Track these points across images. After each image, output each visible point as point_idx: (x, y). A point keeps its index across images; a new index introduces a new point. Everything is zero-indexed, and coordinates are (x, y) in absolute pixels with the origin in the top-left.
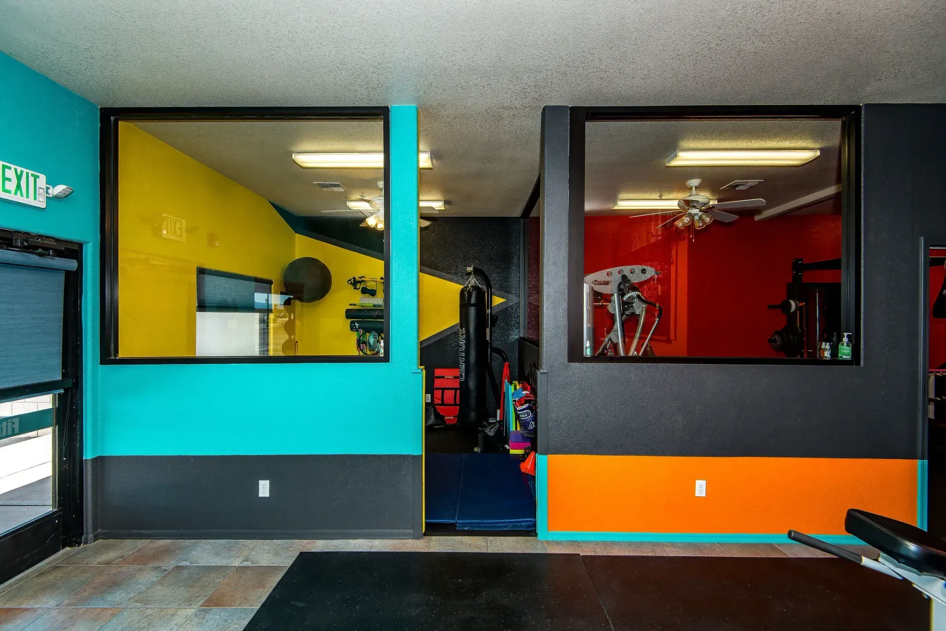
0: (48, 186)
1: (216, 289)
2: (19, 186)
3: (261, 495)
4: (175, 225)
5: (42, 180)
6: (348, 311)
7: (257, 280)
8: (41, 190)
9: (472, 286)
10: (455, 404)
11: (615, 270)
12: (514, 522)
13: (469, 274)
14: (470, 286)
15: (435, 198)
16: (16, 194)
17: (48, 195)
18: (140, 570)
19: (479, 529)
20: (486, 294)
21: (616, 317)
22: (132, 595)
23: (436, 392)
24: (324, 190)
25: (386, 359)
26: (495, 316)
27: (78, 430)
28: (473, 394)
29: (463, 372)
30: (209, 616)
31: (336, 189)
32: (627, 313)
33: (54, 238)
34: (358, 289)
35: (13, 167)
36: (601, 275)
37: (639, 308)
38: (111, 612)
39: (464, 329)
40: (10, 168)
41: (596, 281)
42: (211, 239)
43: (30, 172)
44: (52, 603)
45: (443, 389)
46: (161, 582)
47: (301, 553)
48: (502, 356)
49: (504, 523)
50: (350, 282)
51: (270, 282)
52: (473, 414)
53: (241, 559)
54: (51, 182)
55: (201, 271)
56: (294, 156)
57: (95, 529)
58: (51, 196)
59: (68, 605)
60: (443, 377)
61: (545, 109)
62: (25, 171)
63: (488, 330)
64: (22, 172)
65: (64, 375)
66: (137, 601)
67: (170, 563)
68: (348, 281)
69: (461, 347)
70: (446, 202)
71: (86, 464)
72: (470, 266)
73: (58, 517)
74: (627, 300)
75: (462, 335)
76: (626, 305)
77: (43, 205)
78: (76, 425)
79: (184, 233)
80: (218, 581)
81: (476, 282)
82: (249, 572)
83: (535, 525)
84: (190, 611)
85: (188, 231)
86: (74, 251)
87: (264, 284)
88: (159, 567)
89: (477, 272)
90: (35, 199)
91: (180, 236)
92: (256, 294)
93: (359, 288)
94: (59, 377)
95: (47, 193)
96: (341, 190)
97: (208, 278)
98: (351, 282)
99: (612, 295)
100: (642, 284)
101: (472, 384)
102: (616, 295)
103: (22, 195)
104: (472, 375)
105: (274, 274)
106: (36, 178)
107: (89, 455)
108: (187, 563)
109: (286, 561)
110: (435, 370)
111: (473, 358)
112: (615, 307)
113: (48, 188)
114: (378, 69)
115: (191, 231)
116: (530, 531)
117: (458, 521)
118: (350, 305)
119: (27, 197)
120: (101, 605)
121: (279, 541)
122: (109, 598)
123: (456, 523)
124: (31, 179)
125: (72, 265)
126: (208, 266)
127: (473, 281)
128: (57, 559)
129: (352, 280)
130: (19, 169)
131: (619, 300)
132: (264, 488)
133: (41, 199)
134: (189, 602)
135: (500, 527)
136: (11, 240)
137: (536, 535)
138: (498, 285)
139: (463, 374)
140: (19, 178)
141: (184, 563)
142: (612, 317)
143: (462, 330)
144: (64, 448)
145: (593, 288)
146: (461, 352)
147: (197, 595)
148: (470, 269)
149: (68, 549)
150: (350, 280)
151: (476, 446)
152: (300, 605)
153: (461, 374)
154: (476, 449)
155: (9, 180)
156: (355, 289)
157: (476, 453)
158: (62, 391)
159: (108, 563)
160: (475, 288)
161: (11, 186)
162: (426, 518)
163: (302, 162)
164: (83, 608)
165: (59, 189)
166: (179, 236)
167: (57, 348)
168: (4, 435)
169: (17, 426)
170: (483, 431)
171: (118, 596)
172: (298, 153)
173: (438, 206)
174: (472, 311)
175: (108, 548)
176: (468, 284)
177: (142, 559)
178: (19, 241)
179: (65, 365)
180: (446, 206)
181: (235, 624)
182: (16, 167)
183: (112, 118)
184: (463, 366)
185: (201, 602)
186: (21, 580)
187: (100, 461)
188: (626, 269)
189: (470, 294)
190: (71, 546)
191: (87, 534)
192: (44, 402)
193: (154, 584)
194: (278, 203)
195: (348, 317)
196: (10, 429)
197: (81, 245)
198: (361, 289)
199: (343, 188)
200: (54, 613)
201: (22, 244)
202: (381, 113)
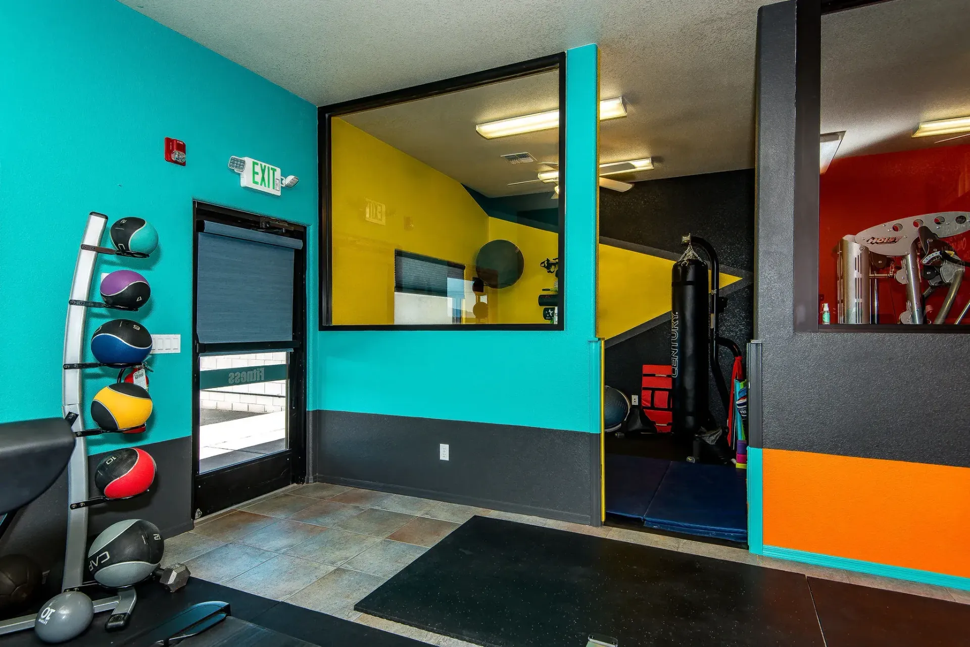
0: (282, 177)
1: (413, 271)
2: (263, 179)
3: (442, 458)
4: (376, 210)
5: (278, 171)
6: (541, 297)
7: (450, 264)
8: (278, 181)
9: (689, 260)
10: (668, 409)
11: (907, 223)
12: (718, 530)
13: (686, 245)
14: (685, 259)
15: (640, 155)
16: (261, 185)
17: (282, 185)
18: (344, 506)
19: (672, 530)
20: (710, 272)
21: (910, 291)
22: (336, 521)
23: (644, 392)
24: (513, 162)
25: (560, 327)
26: (723, 298)
27: (303, 384)
28: (691, 394)
29: (676, 367)
30: (391, 546)
31: (524, 160)
32: (932, 283)
33: (286, 222)
34: (552, 272)
35: (259, 163)
36: (883, 230)
37: (950, 273)
38: (320, 529)
39: (677, 313)
40: (257, 164)
41: (873, 238)
42: (408, 221)
43: (271, 166)
44: (283, 516)
45: (654, 390)
46: (358, 517)
47: (475, 517)
48: (733, 350)
49: (705, 529)
50: (543, 265)
51: (462, 267)
52: (690, 420)
53: (422, 512)
54: (284, 175)
55: (399, 254)
56: (477, 129)
57: (314, 473)
58: (284, 186)
59: (292, 519)
60: (654, 375)
61: (761, 10)
62: (267, 165)
63: (713, 317)
64: (265, 166)
65: (294, 337)
66: (339, 526)
67: (368, 506)
68: (542, 263)
69: (674, 335)
70: (654, 160)
71: (308, 414)
72: (686, 235)
73: (288, 456)
74: (928, 263)
75: (675, 320)
76: (928, 271)
77: (279, 194)
78: (302, 380)
79: (384, 218)
80: (402, 524)
81: (695, 254)
82: (427, 522)
83: (746, 538)
84: (378, 540)
85: (387, 215)
86: (299, 232)
87: (457, 269)
88: (358, 507)
89: (695, 241)
90: (274, 188)
91: (381, 220)
92: (448, 279)
93: (554, 272)
94: (290, 339)
95: (282, 183)
96: (530, 160)
97: (405, 261)
98: (545, 265)
99: (903, 257)
100: (957, 239)
101: (689, 382)
102: (909, 257)
103: (265, 186)
104: (690, 369)
105: (467, 259)
106: (274, 170)
107: (310, 408)
108: (380, 508)
109: (461, 520)
110: (643, 366)
111: (690, 350)
112: (908, 275)
113: (282, 180)
114: (547, 12)
115: (389, 214)
116: (740, 543)
117: (647, 519)
118: (544, 290)
119: (269, 187)
120: (314, 523)
121: (458, 505)
122: (321, 520)
123: (644, 520)
124: (271, 172)
125: (298, 244)
126: (404, 249)
127: (690, 253)
128: (288, 490)
129: (546, 262)
130: (263, 164)
131: (915, 263)
132: (444, 452)
133: (278, 189)
134: (378, 533)
135: (701, 533)
136: (258, 223)
137: (748, 548)
138: (730, 259)
139: (676, 369)
140: (263, 171)
141: (377, 508)
142: (903, 290)
143: (675, 314)
144: (293, 399)
145: (867, 249)
146: (673, 341)
147: (384, 530)
148: (686, 239)
149: (295, 484)
150: (544, 262)
151: (691, 455)
152: (467, 552)
153: (674, 369)
154: (689, 459)
155: (257, 173)
156: (548, 272)
157: (691, 463)
158: (292, 350)
159: (323, 498)
160: (692, 262)
161: (258, 178)
162: (606, 508)
163: (486, 133)
164: (301, 523)
165: (289, 179)
166: (379, 220)
167: (289, 314)
168: (255, 380)
169: (262, 374)
170: (700, 438)
171: (327, 520)
172: (481, 124)
173: (643, 164)
174: (690, 291)
175: (323, 488)
176: (683, 258)
177: (346, 499)
178: (264, 224)
179: (294, 330)
180: (656, 164)
181: (411, 555)
182: (262, 163)
183: (327, 116)
184: (677, 359)
185: (386, 536)
186: (264, 498)
187: (318, 414)
188: (928, 219)
189: (685, 270)
190: (297, 483)
191: (309, 475)
192: (279, 358)
193: (353, 517)
194: (471, 186)
195: (541, 304)
196: (259, 376)
197: (305, 228)
198: (555, 272)
199: (532, 158)
200: (283, 522)
201: (266, 226)
202: (557, 61)
